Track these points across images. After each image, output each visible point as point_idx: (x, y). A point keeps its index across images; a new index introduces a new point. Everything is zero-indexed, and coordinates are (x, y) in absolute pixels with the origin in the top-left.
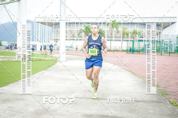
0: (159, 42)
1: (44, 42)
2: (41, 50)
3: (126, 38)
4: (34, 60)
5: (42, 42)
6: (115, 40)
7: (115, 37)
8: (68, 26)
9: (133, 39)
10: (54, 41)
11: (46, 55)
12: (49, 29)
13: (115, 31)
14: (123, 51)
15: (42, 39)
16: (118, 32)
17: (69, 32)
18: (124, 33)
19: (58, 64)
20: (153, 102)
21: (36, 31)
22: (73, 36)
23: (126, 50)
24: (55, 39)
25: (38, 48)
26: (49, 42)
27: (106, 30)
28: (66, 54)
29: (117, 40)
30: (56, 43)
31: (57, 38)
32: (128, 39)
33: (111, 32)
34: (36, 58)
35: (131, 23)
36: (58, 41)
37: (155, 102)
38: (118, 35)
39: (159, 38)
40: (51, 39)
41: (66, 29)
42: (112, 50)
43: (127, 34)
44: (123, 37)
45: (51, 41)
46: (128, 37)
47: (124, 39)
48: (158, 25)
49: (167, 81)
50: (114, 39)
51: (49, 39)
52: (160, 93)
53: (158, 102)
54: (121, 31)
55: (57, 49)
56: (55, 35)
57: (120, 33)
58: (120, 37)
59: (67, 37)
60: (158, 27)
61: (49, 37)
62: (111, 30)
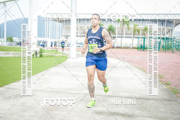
0: (171, 39)
1: (55, 39)
2: (52, 46)
3: (137, 35)
4: (45, 56)
5: (53, 38)
6: (126, 37)
7: (126, 34)
8: (79, 22)
9: (144, 36)
10: (64, 37)
11: (56, 51)
12: (59, 25)
13: (125, 27)
14: (134, 48)
15: (53, 35)
16: (129, 29)
17: (79, 28)
18: (135, 30)
19: (69, 60)
20: (164, 100)
21: (46, 27)
22: (83, 32)
23: (137, 48)
24: (65, 36)
25: (49, 45)
26: (59, 39)
27: (117, 26)
28: (77, 51)
29: (128, 37)
30: (66, 39)
31: (67, 35)
32: (139, 36)
33: (121, 29)
34: (46, 54)
35: (143, 19)
36: (69, 37)
37: (166, 100)
38: (129, 32)
39: (171, 36)
40: (61, 36)
41: (77, 25)
42: (123, 47)
43: (138, 31)
44: (134, 34)
45: (62, 37)
46: (139, 34)
47: (135, 36)
48: (170, 22)
49: (179, 79)
50: (124, 36)
51: (59, 35)
52: (171, 91)
53: (169, 100)
54: (132, 28)
55: (67, 46)
56: (65, 31)
57: (131, 30)
58: (131, 34)
59: (77, 34)
60: (170, 24)
61: (59, 33)
62: (122, 26)
